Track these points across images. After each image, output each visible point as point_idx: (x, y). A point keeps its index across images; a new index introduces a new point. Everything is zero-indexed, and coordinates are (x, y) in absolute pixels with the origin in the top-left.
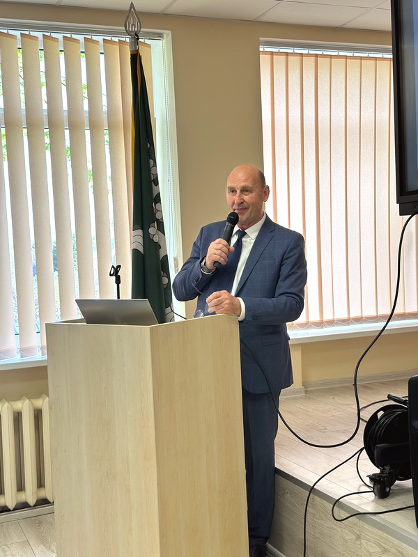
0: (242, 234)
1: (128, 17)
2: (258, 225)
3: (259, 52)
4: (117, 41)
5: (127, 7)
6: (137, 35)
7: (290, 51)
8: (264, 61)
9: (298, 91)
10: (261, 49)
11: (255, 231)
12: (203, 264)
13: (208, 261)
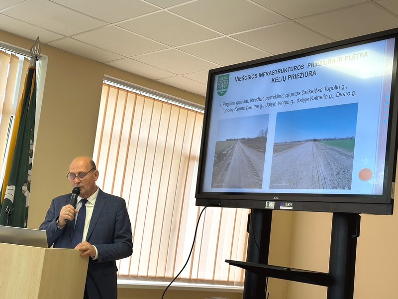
0: (84, 201)
1: (34, 45)
2: (95, 195)
3: (102, 84)
4: (10, 54)
5: (35, 39)
6: (36, 57)
7: (121, 87)
8: (105, 89)
9: (122, 114)
10: (104, 82)
11: (93, 199)
12: (57, 222)
13: (61, 220)
